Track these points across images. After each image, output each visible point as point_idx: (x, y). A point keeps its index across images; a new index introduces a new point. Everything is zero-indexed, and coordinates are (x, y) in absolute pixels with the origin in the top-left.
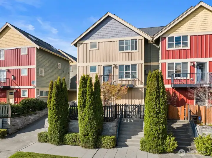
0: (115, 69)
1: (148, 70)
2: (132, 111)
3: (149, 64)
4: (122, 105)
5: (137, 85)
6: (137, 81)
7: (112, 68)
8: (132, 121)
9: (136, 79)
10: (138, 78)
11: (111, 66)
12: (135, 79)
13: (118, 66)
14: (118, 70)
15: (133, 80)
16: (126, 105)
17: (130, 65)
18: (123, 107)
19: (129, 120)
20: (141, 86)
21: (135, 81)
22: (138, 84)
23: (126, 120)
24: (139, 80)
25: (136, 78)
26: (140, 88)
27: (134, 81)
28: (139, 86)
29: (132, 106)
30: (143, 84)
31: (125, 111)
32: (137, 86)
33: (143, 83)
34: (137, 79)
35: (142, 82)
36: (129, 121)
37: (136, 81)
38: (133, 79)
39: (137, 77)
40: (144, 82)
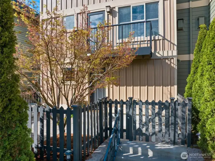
0: (111, 17)
1: (183, 19)
2: (149, 121)
3: (185, 6)
4: (122, 103)
5: (161, 53)
6: (161, 41)
7: (104, 16)
8: (150, 153)
9: (157, 38)
10: (163, 35)
11: (102, 12)
12: (154, 38)
13: (117, 10)
14: (117, 18)
15: (151, 40)
16: (132, 103)
17: (143, 6)
18: (125, 106)
19: (140, 149)
20: (170, 54)
21: (155, 41)
22: (164, 49)
23: (131, 151)
24: (164, 39)
25: (157, 34)
26: (168, 59)
27: (153, 42)
28: (165, 55)
29: (149, 104)
30: (175, 48)
31: (131, 120)
32: (159, 54)
33: (174, 44)
34: (160, 38)
35: (171, 43)
36: (140, 154)
37: (158, 42)
38: (151, 38)
39: (161, 32)
40: (176, 43)
